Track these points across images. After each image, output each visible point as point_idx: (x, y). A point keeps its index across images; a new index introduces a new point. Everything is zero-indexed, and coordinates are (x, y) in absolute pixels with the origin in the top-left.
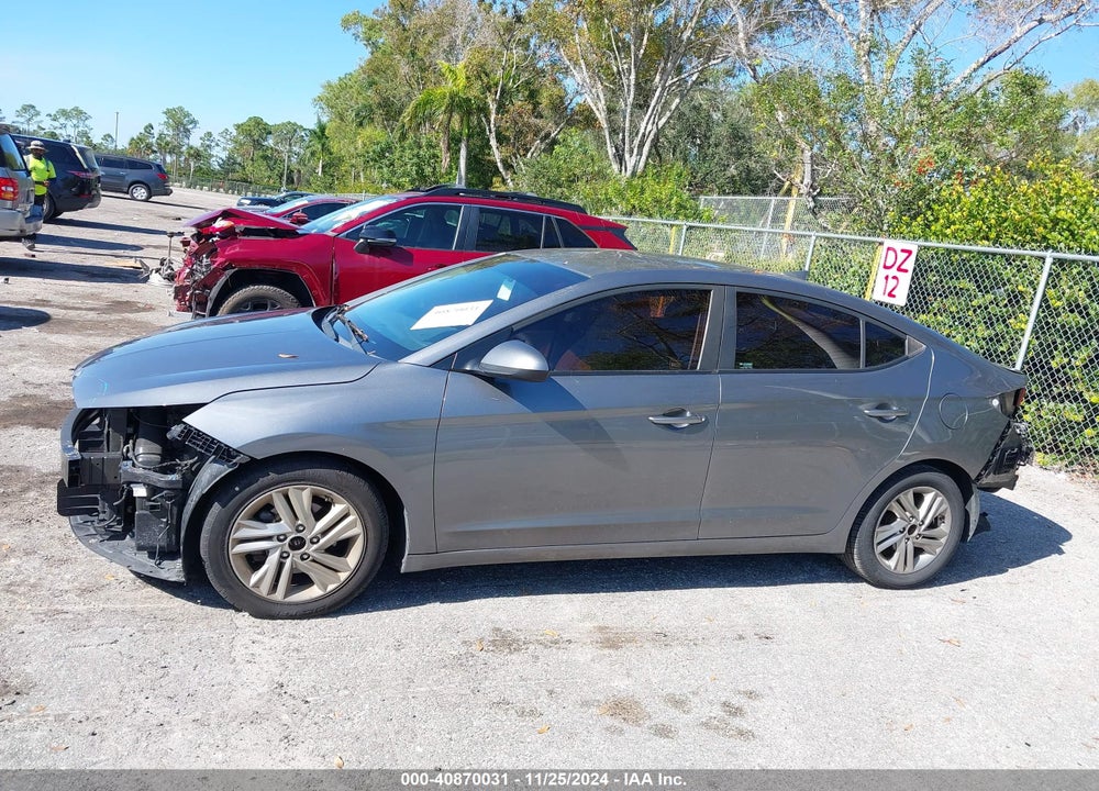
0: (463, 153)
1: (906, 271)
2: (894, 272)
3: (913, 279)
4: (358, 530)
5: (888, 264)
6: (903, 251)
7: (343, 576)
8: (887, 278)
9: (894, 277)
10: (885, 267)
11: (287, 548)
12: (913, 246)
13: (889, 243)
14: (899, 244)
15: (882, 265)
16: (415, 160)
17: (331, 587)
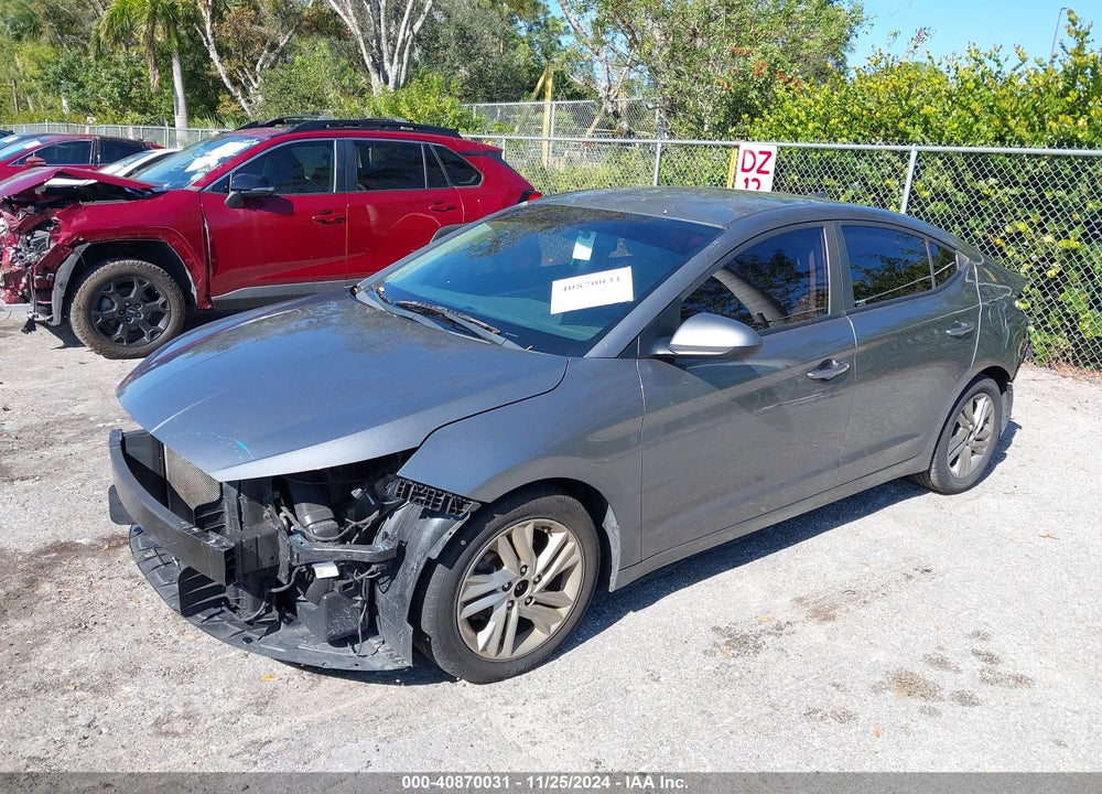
0: (176, 68)
1: (767, 173)
2: (753, 175)
3: (774, 179)
4: (577, 556)
5: (747, 166)
6: (761, 153)
7: (564, 611)
8: (746, 181)
9: (754, 180)
10: (743, 170)
11: (513, 597)
12: (772, 147)
13: (744, 145)
14: (756, 147)
15: (739, 167)
16: (115, 80)
17: (554, 627)
